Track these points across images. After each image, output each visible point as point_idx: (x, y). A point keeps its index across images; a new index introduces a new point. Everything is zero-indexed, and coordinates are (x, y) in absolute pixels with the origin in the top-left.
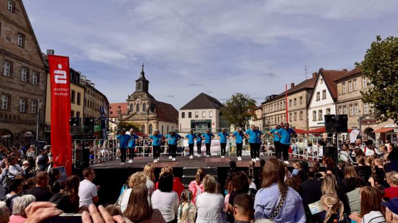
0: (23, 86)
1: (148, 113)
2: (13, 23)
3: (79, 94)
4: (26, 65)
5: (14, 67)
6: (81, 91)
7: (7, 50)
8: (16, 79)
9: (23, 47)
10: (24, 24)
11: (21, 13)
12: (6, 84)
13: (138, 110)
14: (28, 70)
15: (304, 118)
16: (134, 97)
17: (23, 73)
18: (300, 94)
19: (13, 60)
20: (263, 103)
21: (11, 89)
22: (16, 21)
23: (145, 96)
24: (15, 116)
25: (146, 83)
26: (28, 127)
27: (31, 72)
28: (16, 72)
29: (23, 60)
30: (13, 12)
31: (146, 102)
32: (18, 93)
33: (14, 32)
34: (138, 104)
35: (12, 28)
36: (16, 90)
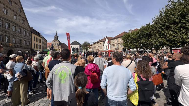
0: (25, 37)
1: (59, 46)
2: (21, 16)
3: (41, 40)
4: (25, 30)
5: (22, 30)
6: (41, 39)
7: (19, 25)
8: (22, 34)
9: (24, 24)
10: (24, 16)
11: (23, 13)
12: (20, 36)
13: (55, 45)
14: (26, 32)
15: (102, 48)
16: (54, 41)
17: (25, 33)
18: (102, 42)
19: (21, 28)
20: (92, 44)
21: (21, 37)
22: (22, 15)
23: (58, 41)
24: (23, 46)
25: (58, 37)
26: (27, 50)
27: (27, 32)
28: (22, 32)
29: (24, 29)
30: (20, 12)
31: (58, 43)
32: (23, 39)
33: (21, 19)
34: (55, 43)
35: (21, 18)
36: (23, 38)
